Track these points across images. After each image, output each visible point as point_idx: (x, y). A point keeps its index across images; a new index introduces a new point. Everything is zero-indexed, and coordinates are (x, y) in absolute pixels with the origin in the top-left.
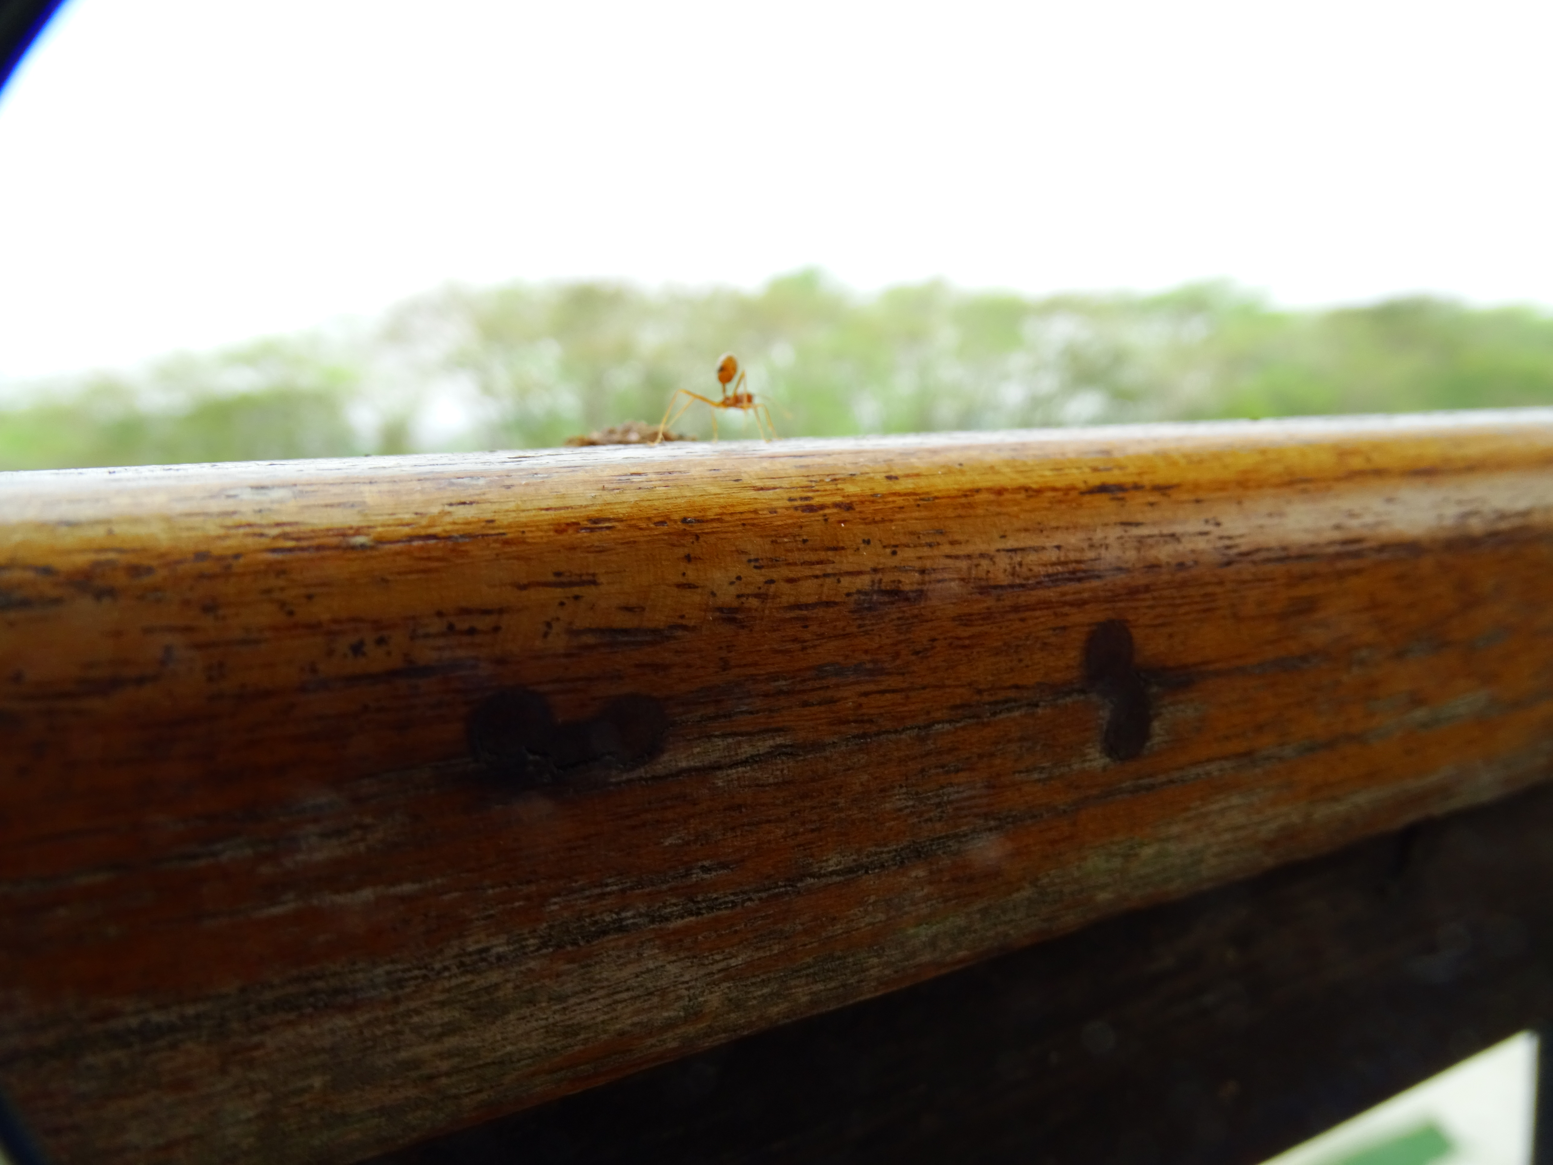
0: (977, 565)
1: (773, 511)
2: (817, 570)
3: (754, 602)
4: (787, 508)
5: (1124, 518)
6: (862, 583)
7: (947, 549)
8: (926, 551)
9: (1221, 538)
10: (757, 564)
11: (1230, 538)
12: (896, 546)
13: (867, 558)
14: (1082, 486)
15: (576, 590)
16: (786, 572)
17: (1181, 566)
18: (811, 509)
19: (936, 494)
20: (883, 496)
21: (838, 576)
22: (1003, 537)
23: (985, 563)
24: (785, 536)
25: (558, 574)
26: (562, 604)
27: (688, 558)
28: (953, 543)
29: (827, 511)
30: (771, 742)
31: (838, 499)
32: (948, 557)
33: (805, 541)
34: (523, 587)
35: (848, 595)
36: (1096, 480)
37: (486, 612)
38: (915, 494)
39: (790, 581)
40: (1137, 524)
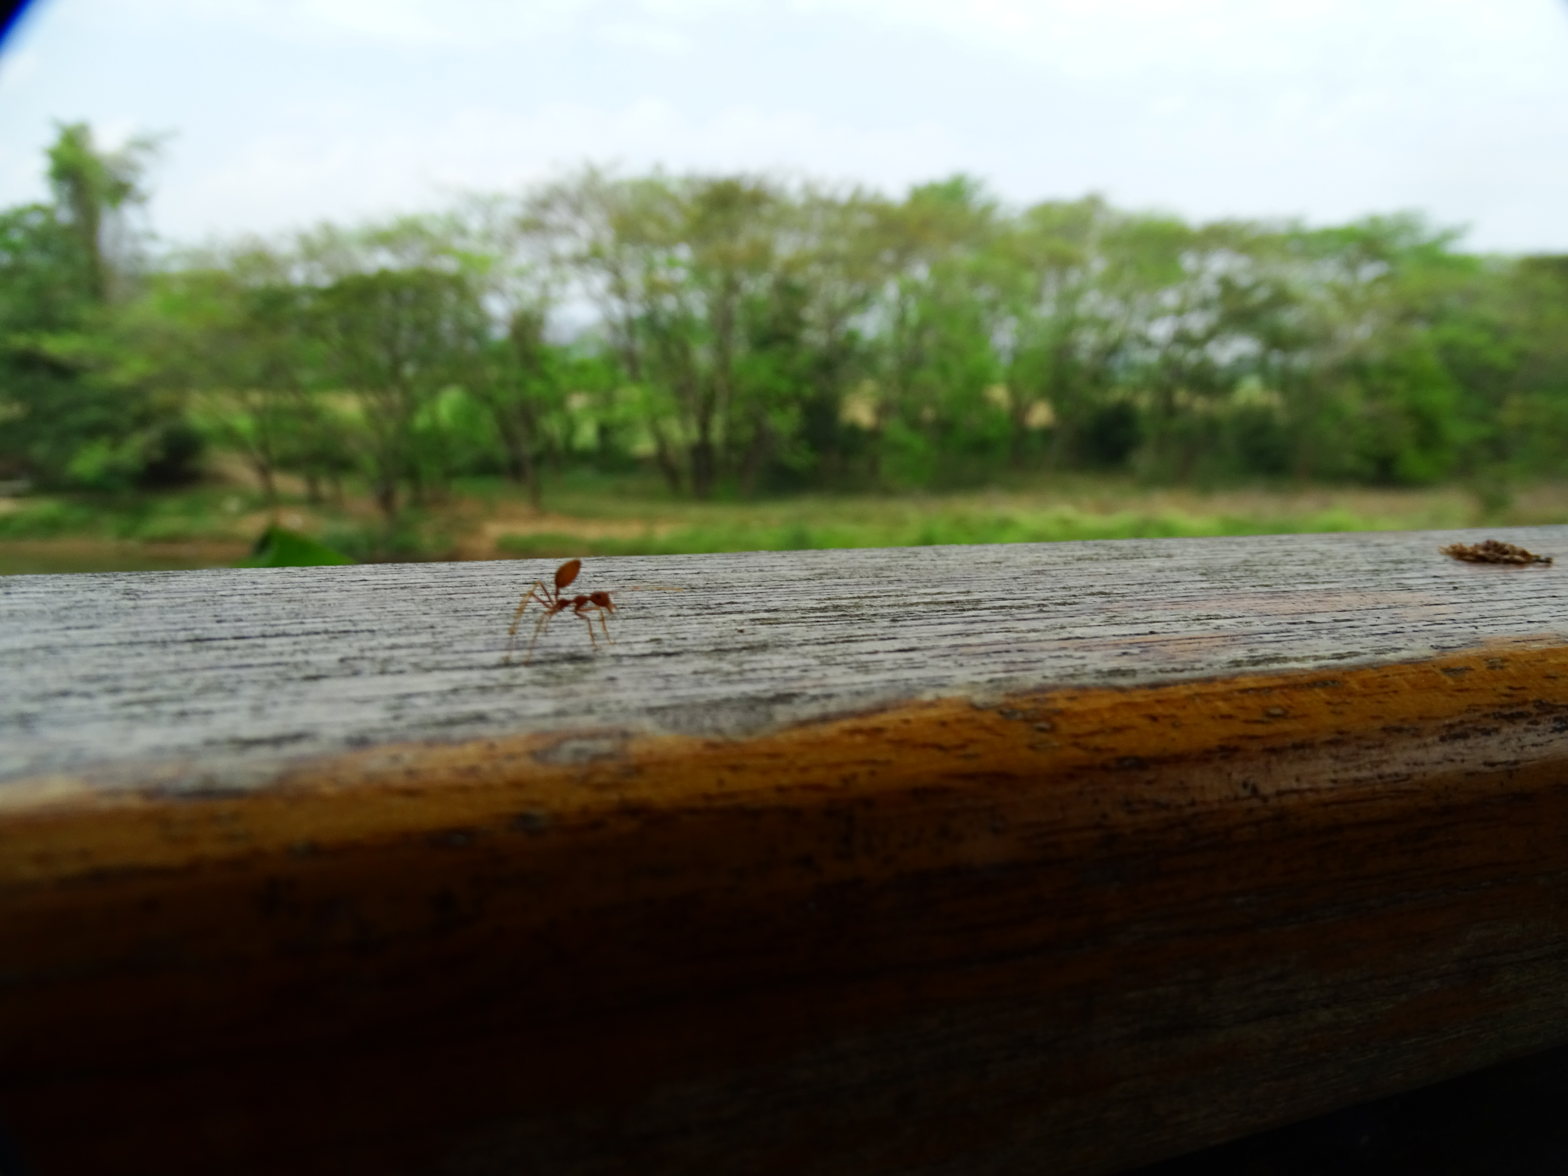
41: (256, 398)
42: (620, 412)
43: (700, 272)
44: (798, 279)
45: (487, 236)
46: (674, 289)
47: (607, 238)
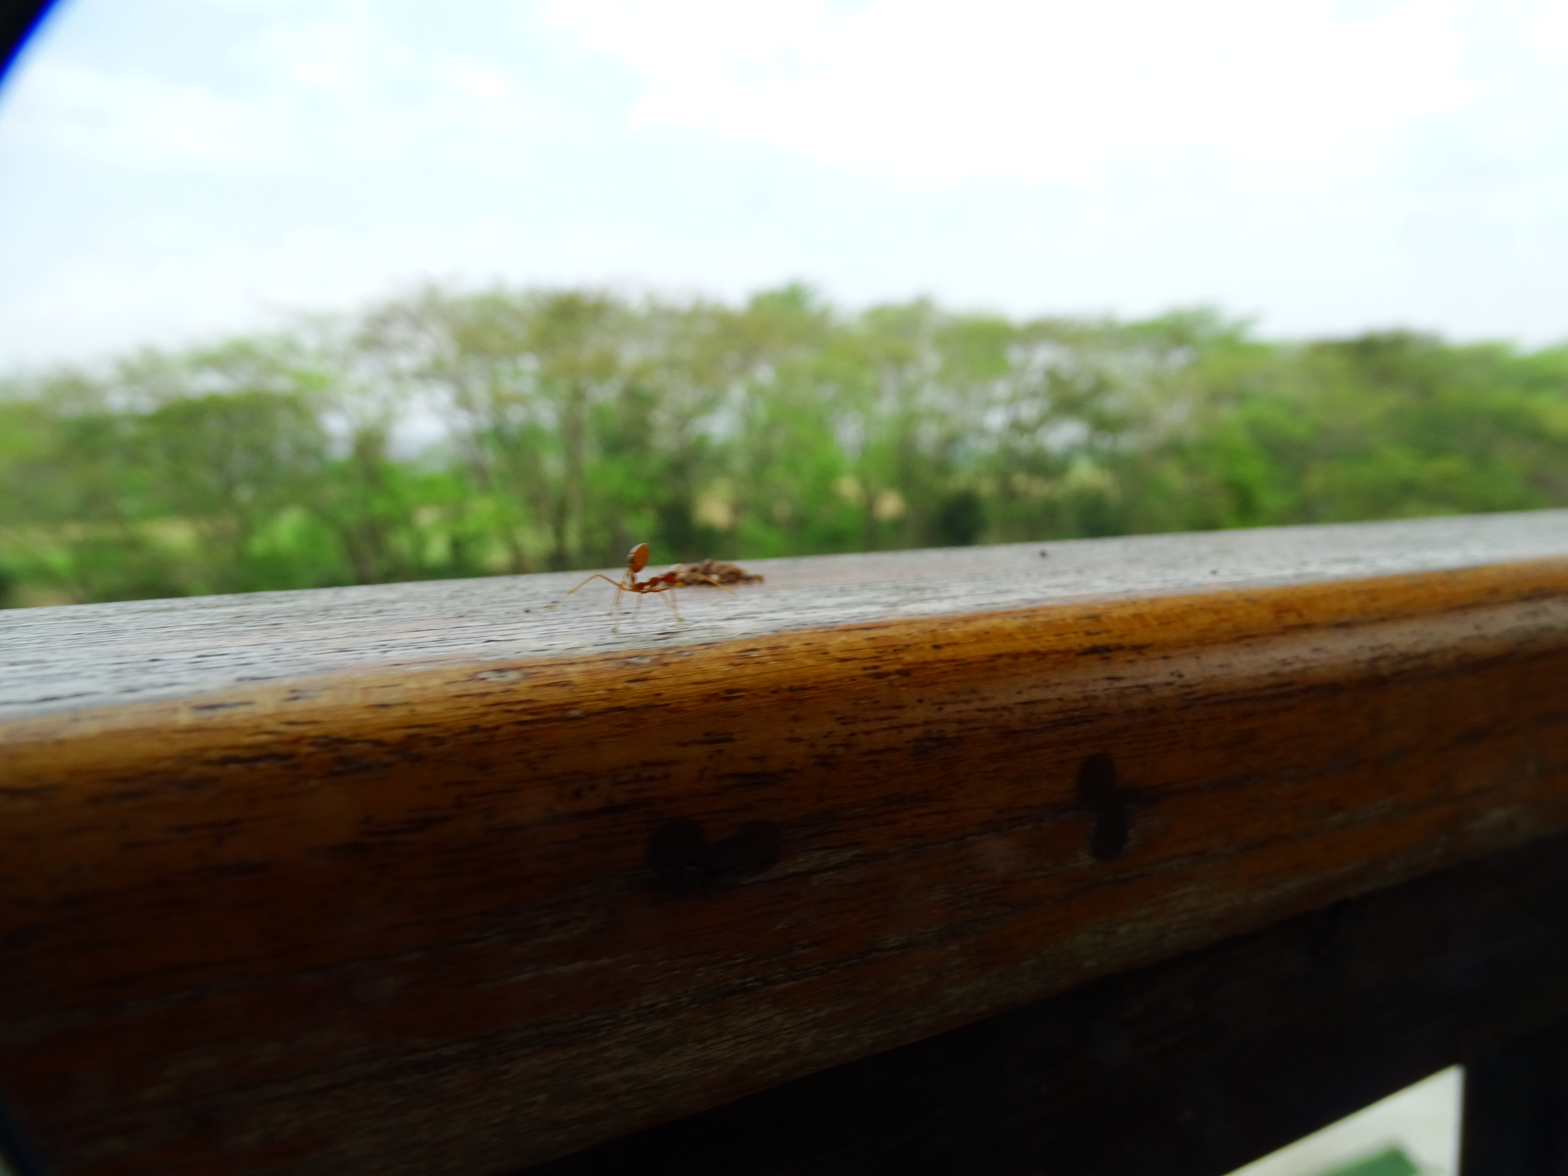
0: (1001, 716)
1: (853, 679)
2: (885, 724)
3: (841, 750)
4: (863, 676)
5: (1109, 674)
6: (917, 732)
7: (978, 704)
8: (963, 707)
9: (1182, 686)
10: (843, 720)
11: (1189, 686)
12: (941, 703)
13: (920, 714)
14: (1077, 648)
15: (720, 746)
16: (863, 727)
17: (1152, 710)
18: (879, 676)
19: (970, 660)
20: (932, 663)
21: (899, 728)
22: (1019, 693)
23: (1006, 714)
24: (862, 699)
25: (707, 734)
26: (710, 757)
27: (795, 719)
28: (983, 699)
29: (892, 677)
30: (851, 853)
31: (898, 667)
32: (980, 710)
33: (876, 702)
34: (685, 745)
35: (908, 742)
36: (1088, 642)
37: (660, 764)
38: (953, 660)
39: (867, 733)
40: (1120, 679)
41: (75, 531)
42: (471, 525)
43: (546, 383)
44: (647, 384)
45: (325, 354)
46: (520, 399)
47: (450, 352)
